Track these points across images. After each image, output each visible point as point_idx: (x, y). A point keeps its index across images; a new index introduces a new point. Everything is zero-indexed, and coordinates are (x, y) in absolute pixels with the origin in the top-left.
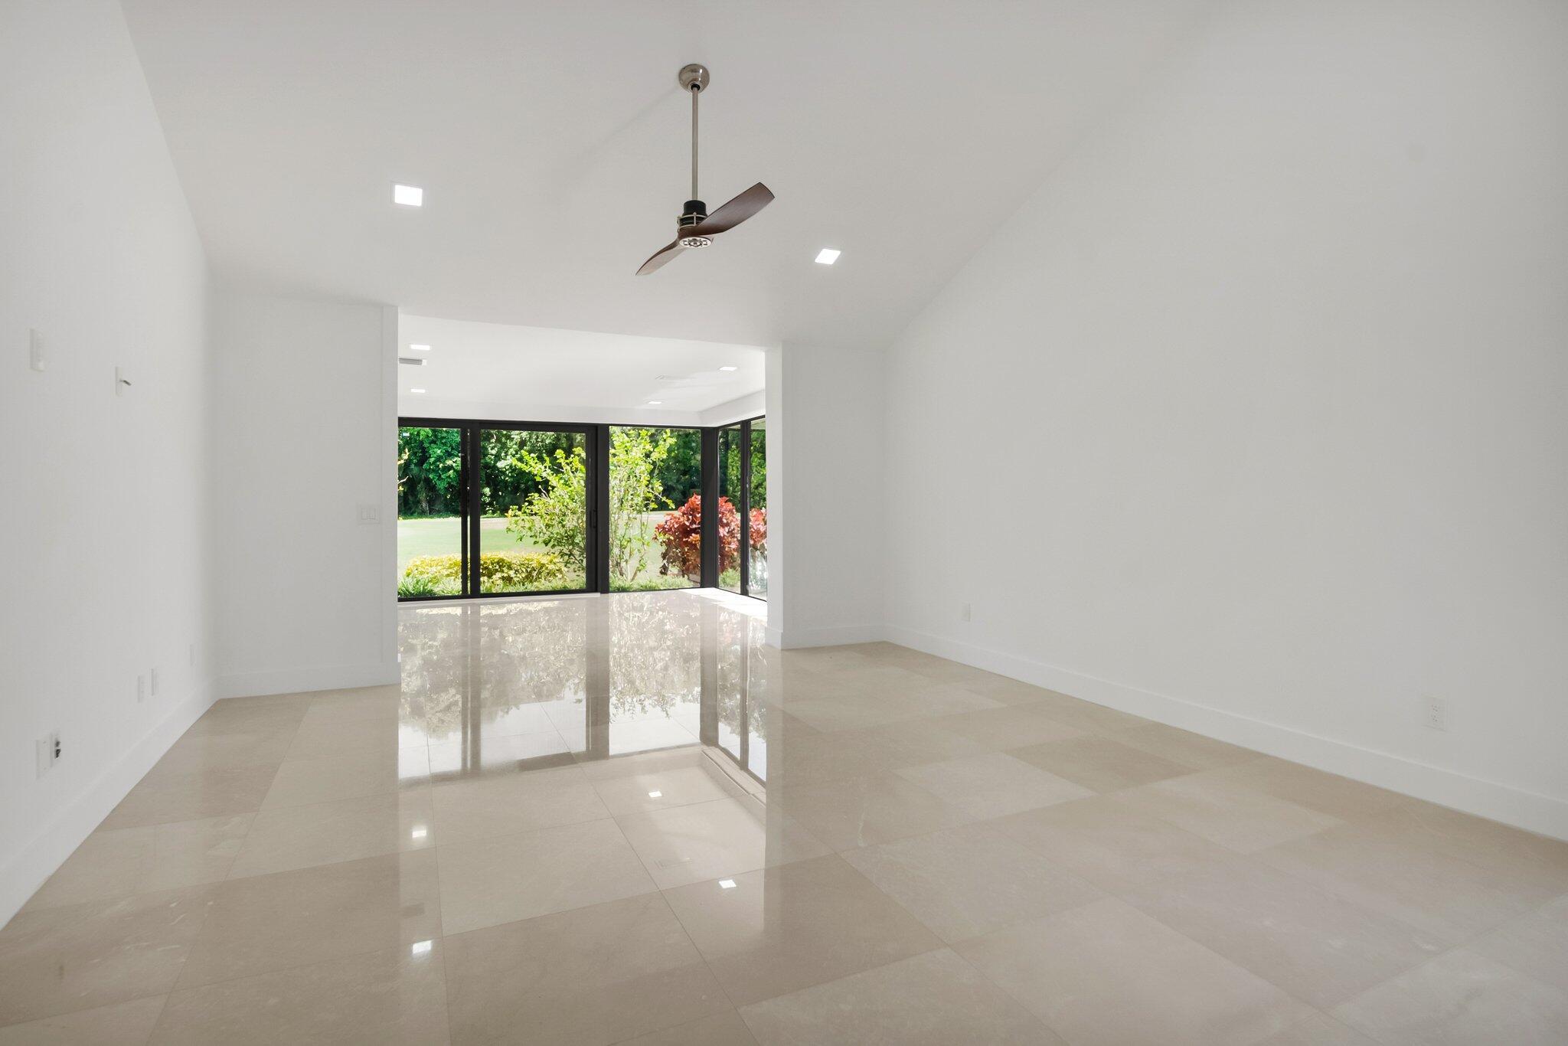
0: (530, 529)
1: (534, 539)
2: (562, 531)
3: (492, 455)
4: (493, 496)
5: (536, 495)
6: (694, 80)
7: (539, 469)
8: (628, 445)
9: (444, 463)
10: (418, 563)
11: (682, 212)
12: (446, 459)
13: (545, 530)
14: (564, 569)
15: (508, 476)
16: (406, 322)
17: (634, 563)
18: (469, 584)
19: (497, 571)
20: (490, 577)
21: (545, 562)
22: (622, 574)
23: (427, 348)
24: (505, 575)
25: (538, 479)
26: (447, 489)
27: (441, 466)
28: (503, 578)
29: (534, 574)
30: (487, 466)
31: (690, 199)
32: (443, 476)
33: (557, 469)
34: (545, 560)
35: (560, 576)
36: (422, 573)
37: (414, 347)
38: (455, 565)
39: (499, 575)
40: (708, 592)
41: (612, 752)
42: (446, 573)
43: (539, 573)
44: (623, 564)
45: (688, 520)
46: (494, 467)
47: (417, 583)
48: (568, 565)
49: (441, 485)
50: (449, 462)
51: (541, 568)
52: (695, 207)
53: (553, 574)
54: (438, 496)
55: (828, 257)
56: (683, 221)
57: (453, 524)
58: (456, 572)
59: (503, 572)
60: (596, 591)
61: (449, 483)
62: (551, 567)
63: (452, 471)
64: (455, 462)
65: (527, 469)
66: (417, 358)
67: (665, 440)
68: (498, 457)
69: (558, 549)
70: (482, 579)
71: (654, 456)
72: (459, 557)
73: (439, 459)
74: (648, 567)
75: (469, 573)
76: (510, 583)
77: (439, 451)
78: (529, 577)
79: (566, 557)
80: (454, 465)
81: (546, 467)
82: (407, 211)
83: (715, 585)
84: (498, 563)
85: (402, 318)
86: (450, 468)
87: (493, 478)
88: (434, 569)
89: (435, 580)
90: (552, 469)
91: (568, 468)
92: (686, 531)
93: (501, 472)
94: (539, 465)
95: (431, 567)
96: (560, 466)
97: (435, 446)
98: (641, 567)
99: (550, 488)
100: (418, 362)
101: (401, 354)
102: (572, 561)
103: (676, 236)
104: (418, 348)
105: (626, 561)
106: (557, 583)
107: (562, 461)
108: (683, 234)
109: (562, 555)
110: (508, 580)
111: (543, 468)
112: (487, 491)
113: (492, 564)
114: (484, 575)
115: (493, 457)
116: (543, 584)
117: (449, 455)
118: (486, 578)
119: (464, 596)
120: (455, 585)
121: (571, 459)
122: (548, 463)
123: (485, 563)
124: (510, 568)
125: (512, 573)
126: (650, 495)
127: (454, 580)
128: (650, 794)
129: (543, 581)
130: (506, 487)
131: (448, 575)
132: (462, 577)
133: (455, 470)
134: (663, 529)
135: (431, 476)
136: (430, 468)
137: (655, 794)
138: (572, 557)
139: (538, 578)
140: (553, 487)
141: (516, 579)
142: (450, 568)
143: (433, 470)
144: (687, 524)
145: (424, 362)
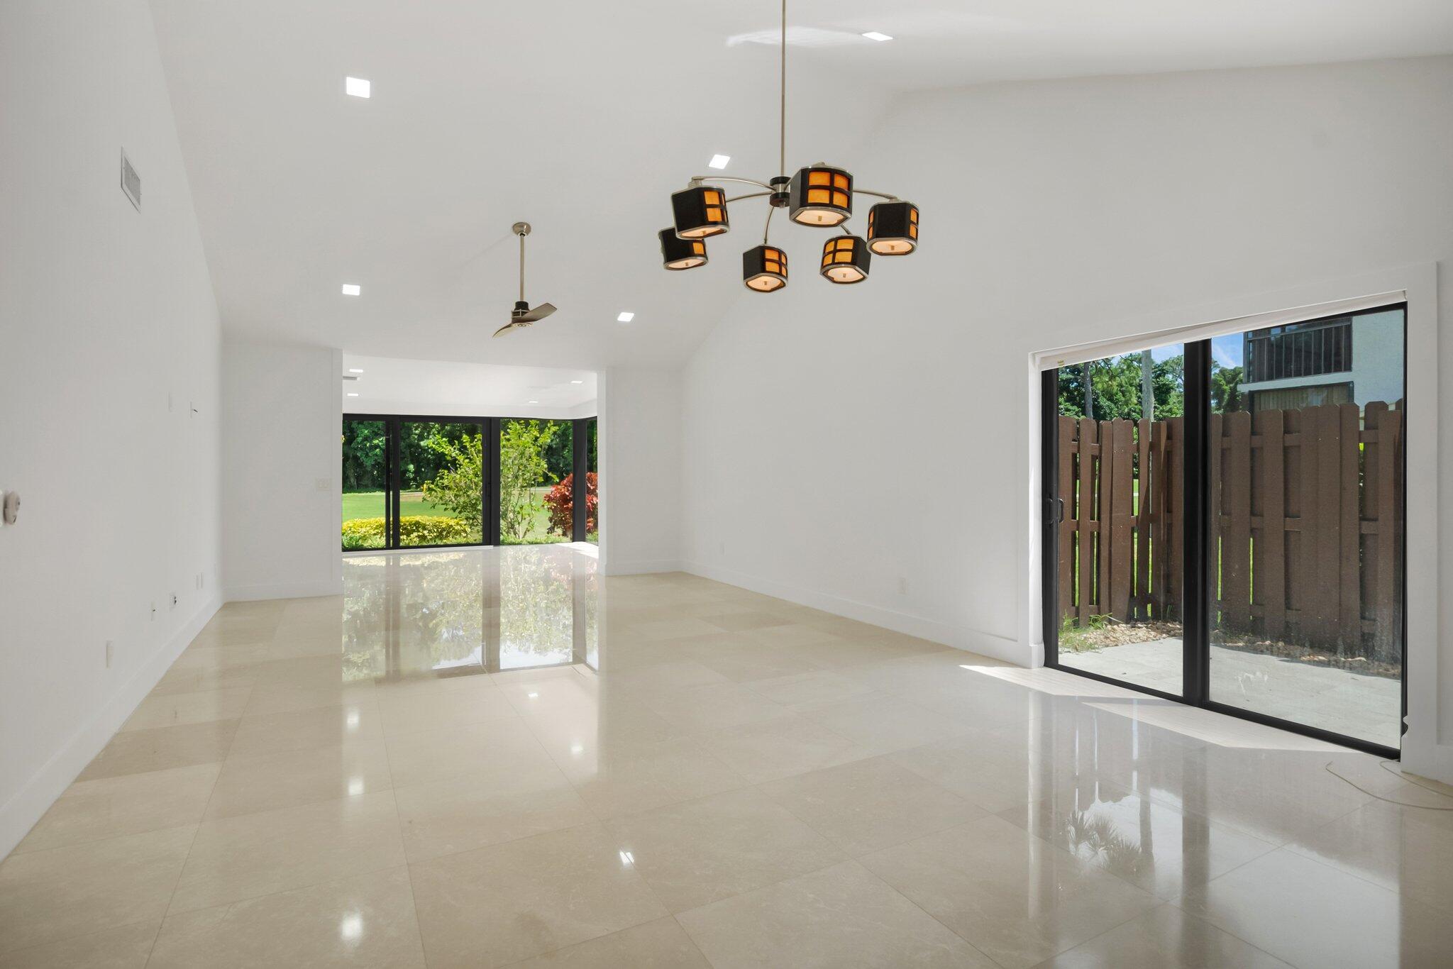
0: (441, 498)
1: (445, 506)
2: (467, 500)
3: (416, 434)
4: (417, 472)
5: (446, 471)
6: (522, 229)
7: (451, 451)
8: (520, 431)
9: (371, 442)
10: (351, 525)
11: (514, 307)
12: (373, 439)
13: (454, 499)
14: (468, 530)
15: (430, 454)
16: (347, 358)
17: (524, 525)
18: (391, 541)
19: (414, 531)
20: (408, 535)
21: (453, 524)
22: (515, 534)
23: (361, 371)
24: (421, 534)
25: (449, 458)
26: (373, 466)
27: (368, 445)
28: (418, 537)
29: (444, 533)
30: (410, 446)
31: (519, 300)
32: (370, 454)
33: (463, 449)
34: (452, 522)
35: (464, 535)
36: (354, 532)
37: (351, 370)
38: (381, 526)
39: (415, 534)
40: (579, 545)
41: (501, 668)
42: (373, 532)
43: (448, 533)
44: (517, 526)
45: (568, 490)
46: (419, 445)
47: (350, 540)
48: (473, 527)
49: (369, 463)
50: (376, 442)
51: (449, 528)
52: (522, 305)
53: (457, 533)
54: (366, 472)
55: (626, 317)
56: (515, 314)
57: (380, 496)
58: (382, 532)
59: (419, 531)
60: (490, 544)
61: (376, 460)
62: (457, 528)
63: (378, 450)
64: (380, 441)
65: (441, 450)
66: (354, 376)
67: (549, 429)
68: (421, 437)
69: (464, 514)
70: (402, 537)
71: (540, 441)
72: (383, 520)
73: (366, 439)
74: (536, 528)
75: (391, 533)
76: (425, 539)
77: (366, 432)
78: (440, 536)
79: (471, 521)
80: (380, 444)
81: (455, 449)
82: (351, 298)
83: (583, 539)
84: (415, 524)
85: (345, 356)
86: (377, 446)
87: (418, 456)
88: (364, 530)
89: (364, 538)
90: (459, 450)
91: (473, 449)
92: (565, 499)
93: (425, 450)
94: (450, 447)
95: (361, 527)
96: (465, 447)
97: (362, 426)
98: (529, 528)
99: (458, 466)
100: (354, 378)
101: (345, 374)
102: (475, 524)
103: (510, 321)
104: (353, 371)
105: (519, 524)
106: (461, 540)
107: (468, 445)
108: (515, 321)
109: (467, 519)
110: (423, 538)
111: (452, 449)
112: (411, 467)
113: (410, 525)
114: (403, 534)
115: (416, 437)
116: (451, 540)
117: (376, 435)
118: (405, 537)
119: (387, 547)
120: (382, 542)
121: (475, 443)
122: (457, 446)
123: (405, 524)
124: (424, 529)
125: (426, 532)
126: (538, 471)
127: (380, 538)
128: (529, 695)
129: (451, 539)
130: (428, 464)
131: (375, 534)
132: (386, 536)
133: (381, 449)
134: (549, 499)
135: (359, 454)
136: (358, 447)
137: (533, 695)
138: (475, 520)
139: (447, 536)
140: (460, 465)
141: (429, 537)
142: (376, 528)
143: (361, 449)
144: (567, 494)
145: (358, 379)
